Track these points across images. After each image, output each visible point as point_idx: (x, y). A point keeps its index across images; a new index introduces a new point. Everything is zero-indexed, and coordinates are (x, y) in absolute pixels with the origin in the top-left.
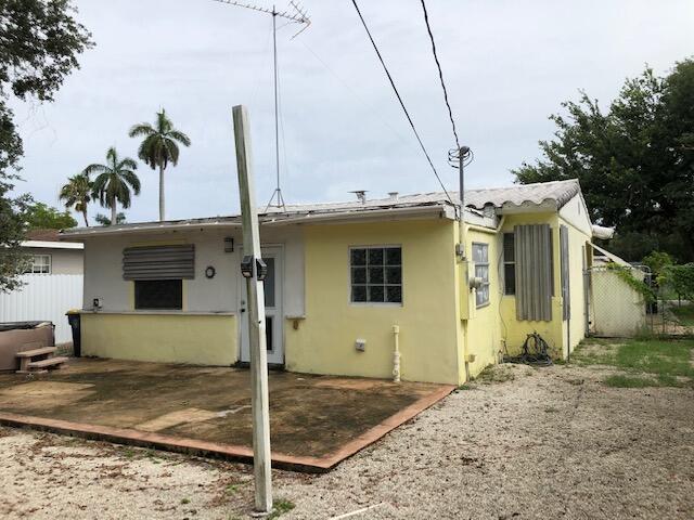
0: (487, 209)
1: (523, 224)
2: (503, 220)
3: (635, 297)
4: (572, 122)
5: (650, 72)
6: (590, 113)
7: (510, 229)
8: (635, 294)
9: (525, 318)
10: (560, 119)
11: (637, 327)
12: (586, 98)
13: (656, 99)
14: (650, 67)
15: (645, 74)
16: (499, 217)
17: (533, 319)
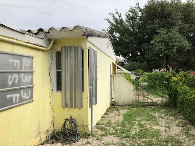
0: (40, 33)
1: (67, 46)
2: (52, 42)
3: (131, 87)
4: (112, 21)
5: (138, 4)
6: (118, 18)
7: (59, 49)
8: (132, 86)
9: (66, 106)
10: (108, 19)
11: (132, 100)
12: (117, 12)
13: (140, 14)
14: (138, 2)
15: (137, 5)
16: (50, 40)
17: (71, 107)
